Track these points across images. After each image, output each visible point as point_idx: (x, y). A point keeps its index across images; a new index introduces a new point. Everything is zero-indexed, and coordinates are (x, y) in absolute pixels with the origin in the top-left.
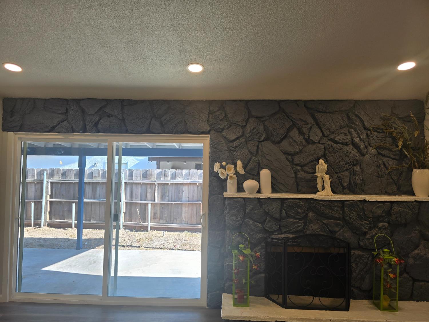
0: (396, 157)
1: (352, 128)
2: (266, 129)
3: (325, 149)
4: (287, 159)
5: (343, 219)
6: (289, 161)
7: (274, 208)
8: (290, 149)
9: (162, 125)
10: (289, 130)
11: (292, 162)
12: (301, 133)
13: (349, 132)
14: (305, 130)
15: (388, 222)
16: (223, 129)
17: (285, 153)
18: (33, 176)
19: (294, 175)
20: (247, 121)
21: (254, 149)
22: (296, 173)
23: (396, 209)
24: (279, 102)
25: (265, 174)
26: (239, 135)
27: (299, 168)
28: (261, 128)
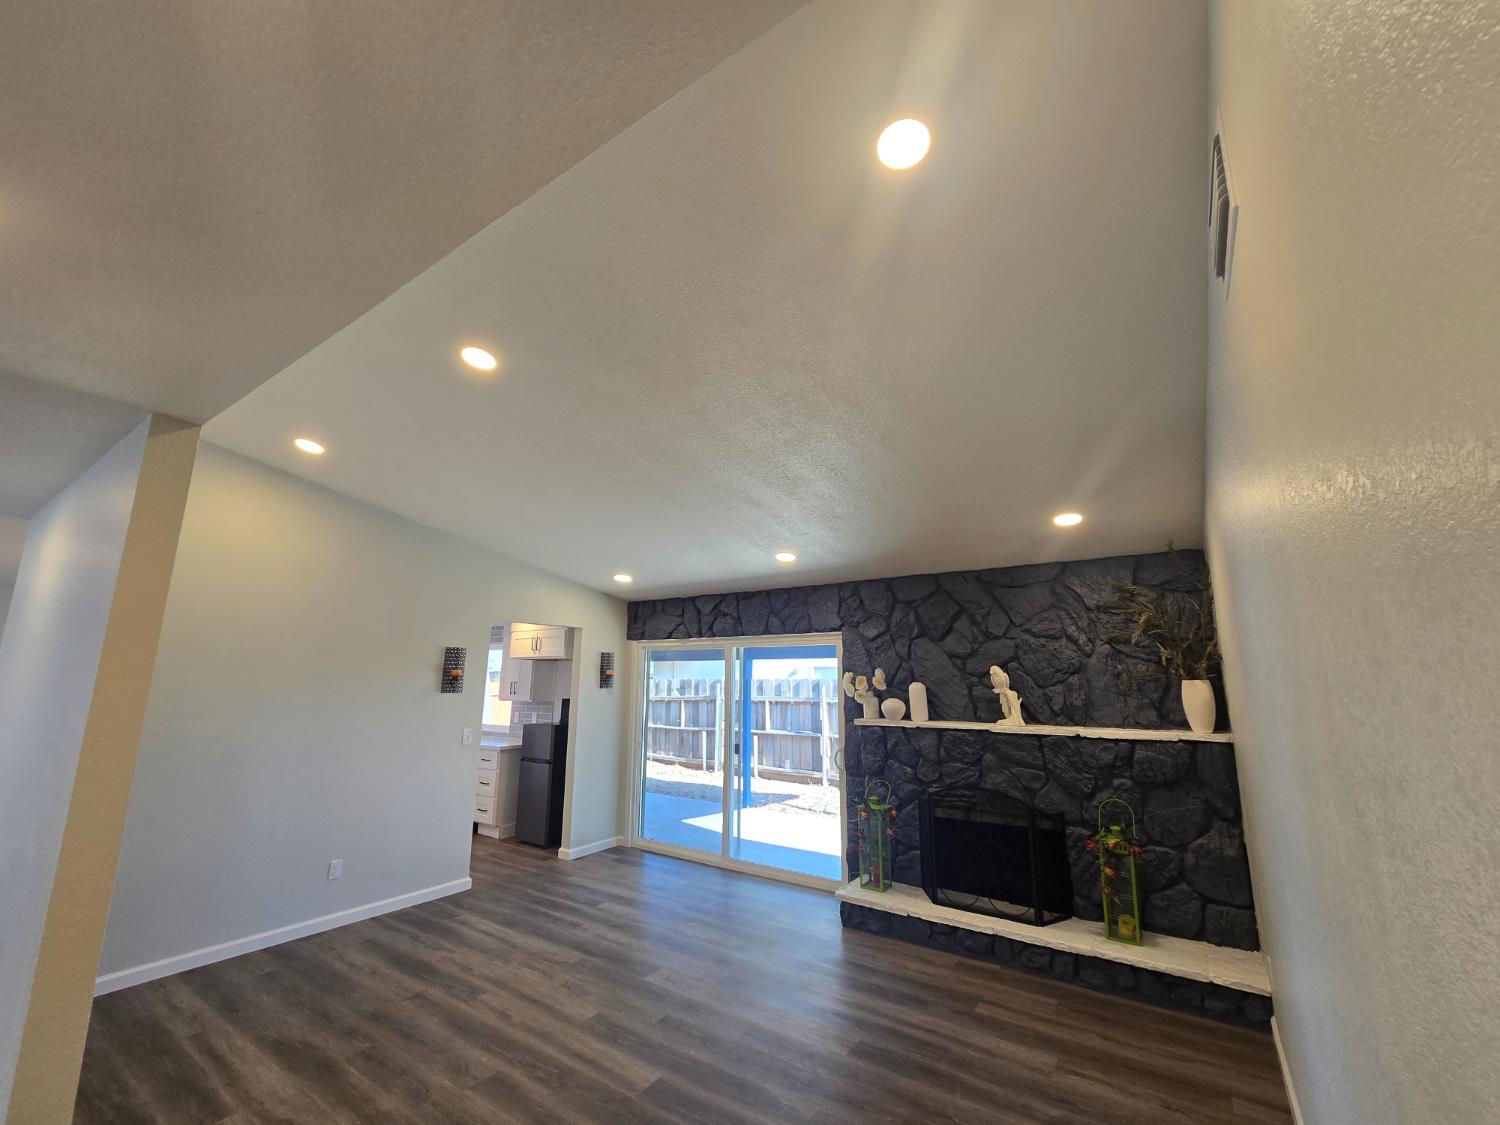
0: (1150, 657)
1: (1062, 609)
2: (918, 620)
3: (1017, 646)
4: (954, 665)
5: (1044, 767)
6: (960, 670)
7: (927, 744)
8: (960, 650)
9: (783, 623)
10: (955, 617)
11: (962, 670)
12: (974, 622)
13: (1059, 616)
14: (979, 619)
15: (1131, 778)
16: (859, 623)
17: (951, 656)
18: (705, 691)
19: (966, 692)
20: (892, 608)
21: (903, 651)
22: (970, 689)
23: (1140, 753)
24: (936, 576)
25: (917, 691)
26: (882, 629)
27: (975, 679)
28: (912, 618)
